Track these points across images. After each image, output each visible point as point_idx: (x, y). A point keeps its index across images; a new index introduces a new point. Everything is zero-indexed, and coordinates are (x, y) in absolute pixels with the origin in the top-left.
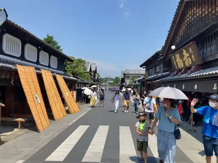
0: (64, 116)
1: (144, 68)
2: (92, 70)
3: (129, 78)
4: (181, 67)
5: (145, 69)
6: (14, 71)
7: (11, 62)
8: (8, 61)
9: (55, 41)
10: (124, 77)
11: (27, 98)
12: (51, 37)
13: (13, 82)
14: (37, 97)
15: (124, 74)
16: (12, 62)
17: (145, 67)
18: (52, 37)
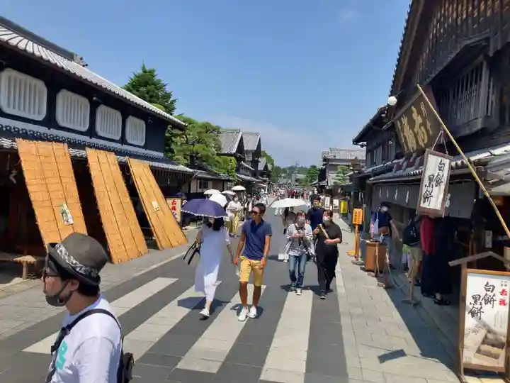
0: (140, 255)
1: (362, 146)
2: (245, 149)
3: (336, 169)
4: (413, 148)
5: (365, 148)
6: (9, 153)
7: (19, 131)
8: (13, 130)
9: (159, 81)
10: (324, 167)
11: (36, 213)
12: (151, 73)
13: (14, 177)
14: (67, 211)
15: (325, 160)
16: (23, 133)
17: (365, 143)
18: (154, 71)
